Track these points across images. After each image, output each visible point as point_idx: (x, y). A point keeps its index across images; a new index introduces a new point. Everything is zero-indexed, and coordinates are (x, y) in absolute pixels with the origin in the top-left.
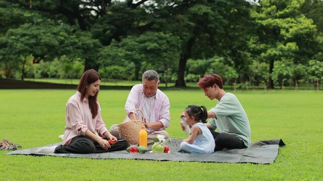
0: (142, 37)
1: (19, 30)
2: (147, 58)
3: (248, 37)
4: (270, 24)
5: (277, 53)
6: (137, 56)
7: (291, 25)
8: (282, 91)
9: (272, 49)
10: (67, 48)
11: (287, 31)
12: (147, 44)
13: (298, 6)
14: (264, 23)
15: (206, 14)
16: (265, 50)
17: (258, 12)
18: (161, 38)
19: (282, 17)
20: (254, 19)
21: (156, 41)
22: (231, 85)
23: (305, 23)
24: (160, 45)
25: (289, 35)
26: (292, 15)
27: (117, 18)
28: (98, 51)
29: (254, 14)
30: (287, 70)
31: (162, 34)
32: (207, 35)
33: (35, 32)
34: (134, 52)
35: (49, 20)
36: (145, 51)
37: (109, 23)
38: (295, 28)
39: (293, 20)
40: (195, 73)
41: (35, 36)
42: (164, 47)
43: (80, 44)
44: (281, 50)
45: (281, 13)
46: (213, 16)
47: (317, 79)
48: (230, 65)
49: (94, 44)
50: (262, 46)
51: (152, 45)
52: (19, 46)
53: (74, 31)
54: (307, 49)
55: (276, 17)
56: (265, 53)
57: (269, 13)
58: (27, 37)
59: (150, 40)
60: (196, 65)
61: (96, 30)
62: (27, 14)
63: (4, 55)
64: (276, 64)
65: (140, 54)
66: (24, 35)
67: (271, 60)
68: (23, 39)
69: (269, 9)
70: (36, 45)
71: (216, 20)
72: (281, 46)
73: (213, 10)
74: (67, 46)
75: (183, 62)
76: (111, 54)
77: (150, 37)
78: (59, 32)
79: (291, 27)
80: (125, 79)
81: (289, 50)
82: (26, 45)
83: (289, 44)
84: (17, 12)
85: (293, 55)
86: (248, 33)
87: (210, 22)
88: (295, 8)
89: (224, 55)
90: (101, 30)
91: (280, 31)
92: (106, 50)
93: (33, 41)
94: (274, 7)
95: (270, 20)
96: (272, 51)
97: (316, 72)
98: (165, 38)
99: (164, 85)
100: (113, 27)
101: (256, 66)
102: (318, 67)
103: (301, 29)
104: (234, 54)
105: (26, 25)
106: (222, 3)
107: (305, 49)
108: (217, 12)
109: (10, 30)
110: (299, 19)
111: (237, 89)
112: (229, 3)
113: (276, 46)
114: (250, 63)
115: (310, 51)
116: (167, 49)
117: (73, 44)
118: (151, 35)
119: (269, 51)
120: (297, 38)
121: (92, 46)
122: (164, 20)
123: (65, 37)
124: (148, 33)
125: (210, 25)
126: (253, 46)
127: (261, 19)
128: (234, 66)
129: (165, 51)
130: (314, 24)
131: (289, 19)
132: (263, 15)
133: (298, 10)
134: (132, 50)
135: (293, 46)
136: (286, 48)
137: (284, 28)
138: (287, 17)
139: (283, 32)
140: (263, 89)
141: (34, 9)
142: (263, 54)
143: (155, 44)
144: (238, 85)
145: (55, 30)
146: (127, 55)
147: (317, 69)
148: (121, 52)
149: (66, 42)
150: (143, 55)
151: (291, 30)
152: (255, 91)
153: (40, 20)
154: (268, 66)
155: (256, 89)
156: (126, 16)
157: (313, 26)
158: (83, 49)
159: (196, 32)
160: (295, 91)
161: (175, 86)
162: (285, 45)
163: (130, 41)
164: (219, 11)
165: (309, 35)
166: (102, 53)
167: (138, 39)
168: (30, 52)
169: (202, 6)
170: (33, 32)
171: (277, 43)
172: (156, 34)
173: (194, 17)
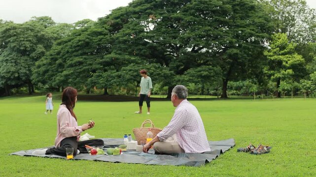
0: (199, 69)
1: (128, 68)
2: (202, 81)
3: (263, 66)
4: (276, 59)
5: (281, 76)
6: (196, 80)
7: (289, 59)
8: (284, 99)
9: (278, 74)
10: (155, 77)
11: (287, 63)
12: (202, 72)
13: (293, 47)
14: (272, 58)
15: (237, 54)
16: (273, 75)
17: (269, 52)
18: (210, 69)
19: (283, 54)
20: (266, 56)
21: (207, 71)
22: (252, 96)
23: (298, 58)
24: (210, 73)
25: (288, 65)
26: (290, 53)
27: (184, 58)
28: (174, 78)
29: (266, 53)
30: (287, 86)
31: (211, 67)
32: (240, 67)
33: (137, 68)
34: (194, 78)
35: (145, 61)
36: (201, 76)
37: (179, 62)
38: (291, 61)
39: (290, 56)
40: (236, 90)
41: (136, 71)
42: (212, 74)
43: (163, 74)
44: (283, 74)
45: (282, 52)
46: (241, 55)
47: (305, 91)
48: (255, 84)
49: (171, 73)
50: (272, 72)
51: (205, 73)
52: (128, 77)
53: (159, 67)
54: (299, 73)
55: (279, 55)
56: (274, 76)
57: (275, 53)
58: (132, 72)
59: (204, 70)
60: (235, 85)
61: (172, 65)
62: (133, 58)
63: (119, 82)
64: (281, 82)
65: (198, 78)
66: (130, 70)
67: (278, 80)
68: (130, 73)
69: (275, 50)
70: (137, 75)
71: (243, 57)
72: (283, 72)
73: (240, 51)
74: (155, 75)
75: (225, 84)
76: (181, 79)
77: (204, 69)
78: (151, 67)
79: (289, 60)
80: (196, 94)
81: (288, 74)
82: (131, 76)
83: (288, 70)
84: (127, 57)
85: (291, 77)
86: (263, 64)
87: (239, 59)
88: (291, 49)
89: (252, 79)
90: (175, 65)
91: (282, 63)
92: (178, 77)
93: (135, 74)
94: (278, 49)
95: (276, 57)
96: (277, 75)
97: (305, 87)
98: (213, 69)
99: (216, 97)
100: (182, 64)
101: (271, 84)
102: (306, 84)
103: (295, 61)
104: (257, 77)
105: (132, 64)
106: (246, 47)
107: (298, 73)
108: (243, 53)
109: (123, 68)
110: (293, 56)
111: (256, 98)
112: (250, 47)
113: (280, 72)
114: (268, 83)
115: (302, 74)
116: (214, 75)
117: (159, 74)
118: (204, 67)
119: (276, 75)
120: (293, 67)
121: (170, 75)
122: (212, 59)
123: (154, 71)
124: (203, 66)
125: (239, 61)
126: (266, 72)
127: (270, 56)
128: (258, 84)
129: (213, 76)
130: (303, 58)
131: (287, 55)
132: (271, 54)
133: (293, 49)
134: (193, 76)
135: (290, 71)
136: (286, 73)
137: (285, 61)
138: (287, 54)
139: (284, 63)
140: (272, 98)
141: (137, 55)
142: (272, 77)
143: (207, 73)
144: (258, 96)
145: (149, 67)
146: (190, 79)
147: (305, 85)
148: (187, 78)
149: (155, 73)
150: (199, 79)
151: (289, 62)
152: (267, 99)
153: (139, 62)
154: (276, 83)
155: (269, 98)
156: (189, 57)
157: (303, 59)
158: (164, 77)
159: (232, 65)
160: (292, 99)
161: (221, 98)
162: (285, 71)
163: (191, 71)
164: (244, 52)
165: (301, 64)
166: (176, 79)
167: (197, 70)
168: (134, 80)
169: (234, 49)
170: (136, 68)
171: (281, 70)
172: (207, 67)
173: (230, 56)
